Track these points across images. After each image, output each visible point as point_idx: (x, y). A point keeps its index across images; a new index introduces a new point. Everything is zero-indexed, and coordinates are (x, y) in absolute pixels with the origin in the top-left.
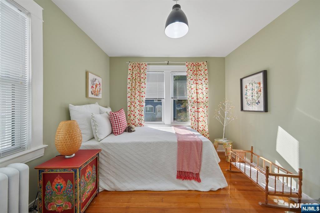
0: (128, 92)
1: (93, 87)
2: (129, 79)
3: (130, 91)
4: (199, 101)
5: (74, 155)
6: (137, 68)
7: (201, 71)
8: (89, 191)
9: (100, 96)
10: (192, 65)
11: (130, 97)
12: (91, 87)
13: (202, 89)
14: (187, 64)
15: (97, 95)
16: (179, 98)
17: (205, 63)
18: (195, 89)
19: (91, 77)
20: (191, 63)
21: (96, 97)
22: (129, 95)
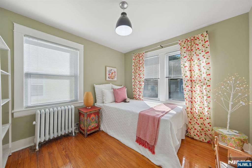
0: (132, 75)
1: (110, 75)
2: (133, 66)
3: (134, 74)
4: (193, 79)
5: (90, 108)
6: (137, 57)
7: (198, 45)
8: (93, 126)
9: (115, 79)
10: (185, 41)
11: (134, 79)
12: (108, 74)
13: (199, 65)
14: (179, 42)
15: (113, 79)
16: (173, 77)
17: (205, 34)
18: (188, 66)
19: (108, 69)
20: (184, 40)
21: (112, 80)
22: (133, 77)
